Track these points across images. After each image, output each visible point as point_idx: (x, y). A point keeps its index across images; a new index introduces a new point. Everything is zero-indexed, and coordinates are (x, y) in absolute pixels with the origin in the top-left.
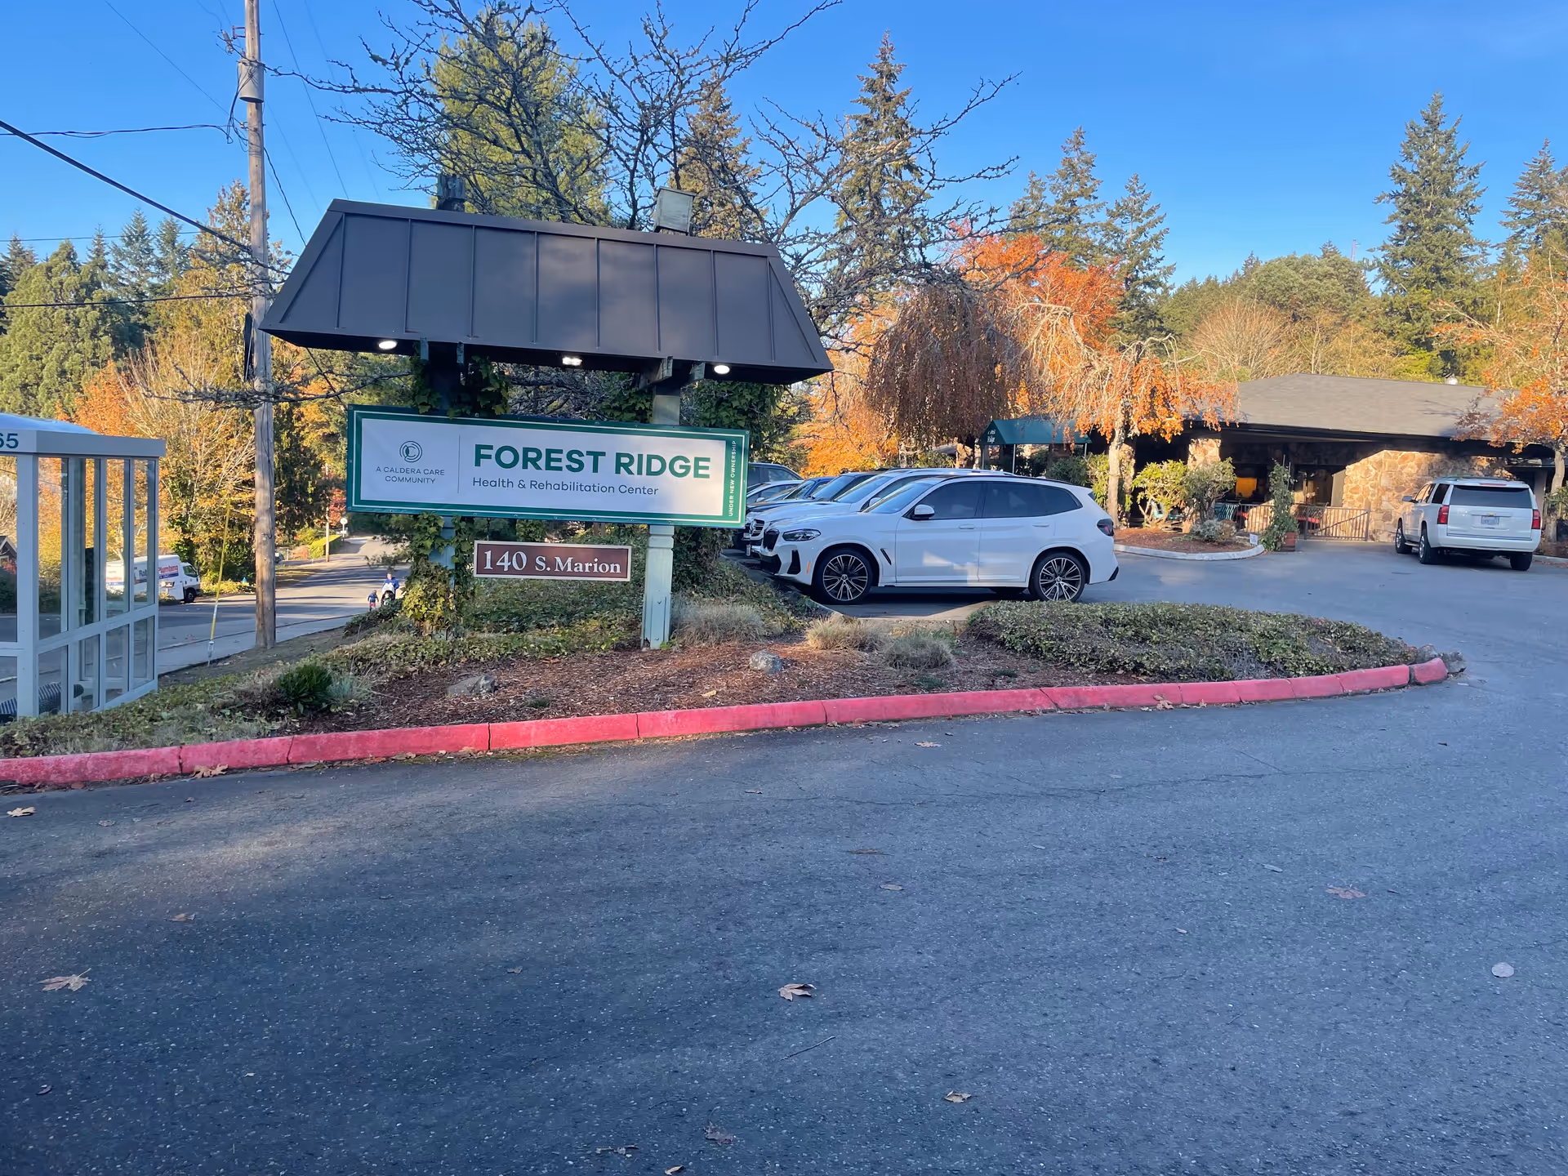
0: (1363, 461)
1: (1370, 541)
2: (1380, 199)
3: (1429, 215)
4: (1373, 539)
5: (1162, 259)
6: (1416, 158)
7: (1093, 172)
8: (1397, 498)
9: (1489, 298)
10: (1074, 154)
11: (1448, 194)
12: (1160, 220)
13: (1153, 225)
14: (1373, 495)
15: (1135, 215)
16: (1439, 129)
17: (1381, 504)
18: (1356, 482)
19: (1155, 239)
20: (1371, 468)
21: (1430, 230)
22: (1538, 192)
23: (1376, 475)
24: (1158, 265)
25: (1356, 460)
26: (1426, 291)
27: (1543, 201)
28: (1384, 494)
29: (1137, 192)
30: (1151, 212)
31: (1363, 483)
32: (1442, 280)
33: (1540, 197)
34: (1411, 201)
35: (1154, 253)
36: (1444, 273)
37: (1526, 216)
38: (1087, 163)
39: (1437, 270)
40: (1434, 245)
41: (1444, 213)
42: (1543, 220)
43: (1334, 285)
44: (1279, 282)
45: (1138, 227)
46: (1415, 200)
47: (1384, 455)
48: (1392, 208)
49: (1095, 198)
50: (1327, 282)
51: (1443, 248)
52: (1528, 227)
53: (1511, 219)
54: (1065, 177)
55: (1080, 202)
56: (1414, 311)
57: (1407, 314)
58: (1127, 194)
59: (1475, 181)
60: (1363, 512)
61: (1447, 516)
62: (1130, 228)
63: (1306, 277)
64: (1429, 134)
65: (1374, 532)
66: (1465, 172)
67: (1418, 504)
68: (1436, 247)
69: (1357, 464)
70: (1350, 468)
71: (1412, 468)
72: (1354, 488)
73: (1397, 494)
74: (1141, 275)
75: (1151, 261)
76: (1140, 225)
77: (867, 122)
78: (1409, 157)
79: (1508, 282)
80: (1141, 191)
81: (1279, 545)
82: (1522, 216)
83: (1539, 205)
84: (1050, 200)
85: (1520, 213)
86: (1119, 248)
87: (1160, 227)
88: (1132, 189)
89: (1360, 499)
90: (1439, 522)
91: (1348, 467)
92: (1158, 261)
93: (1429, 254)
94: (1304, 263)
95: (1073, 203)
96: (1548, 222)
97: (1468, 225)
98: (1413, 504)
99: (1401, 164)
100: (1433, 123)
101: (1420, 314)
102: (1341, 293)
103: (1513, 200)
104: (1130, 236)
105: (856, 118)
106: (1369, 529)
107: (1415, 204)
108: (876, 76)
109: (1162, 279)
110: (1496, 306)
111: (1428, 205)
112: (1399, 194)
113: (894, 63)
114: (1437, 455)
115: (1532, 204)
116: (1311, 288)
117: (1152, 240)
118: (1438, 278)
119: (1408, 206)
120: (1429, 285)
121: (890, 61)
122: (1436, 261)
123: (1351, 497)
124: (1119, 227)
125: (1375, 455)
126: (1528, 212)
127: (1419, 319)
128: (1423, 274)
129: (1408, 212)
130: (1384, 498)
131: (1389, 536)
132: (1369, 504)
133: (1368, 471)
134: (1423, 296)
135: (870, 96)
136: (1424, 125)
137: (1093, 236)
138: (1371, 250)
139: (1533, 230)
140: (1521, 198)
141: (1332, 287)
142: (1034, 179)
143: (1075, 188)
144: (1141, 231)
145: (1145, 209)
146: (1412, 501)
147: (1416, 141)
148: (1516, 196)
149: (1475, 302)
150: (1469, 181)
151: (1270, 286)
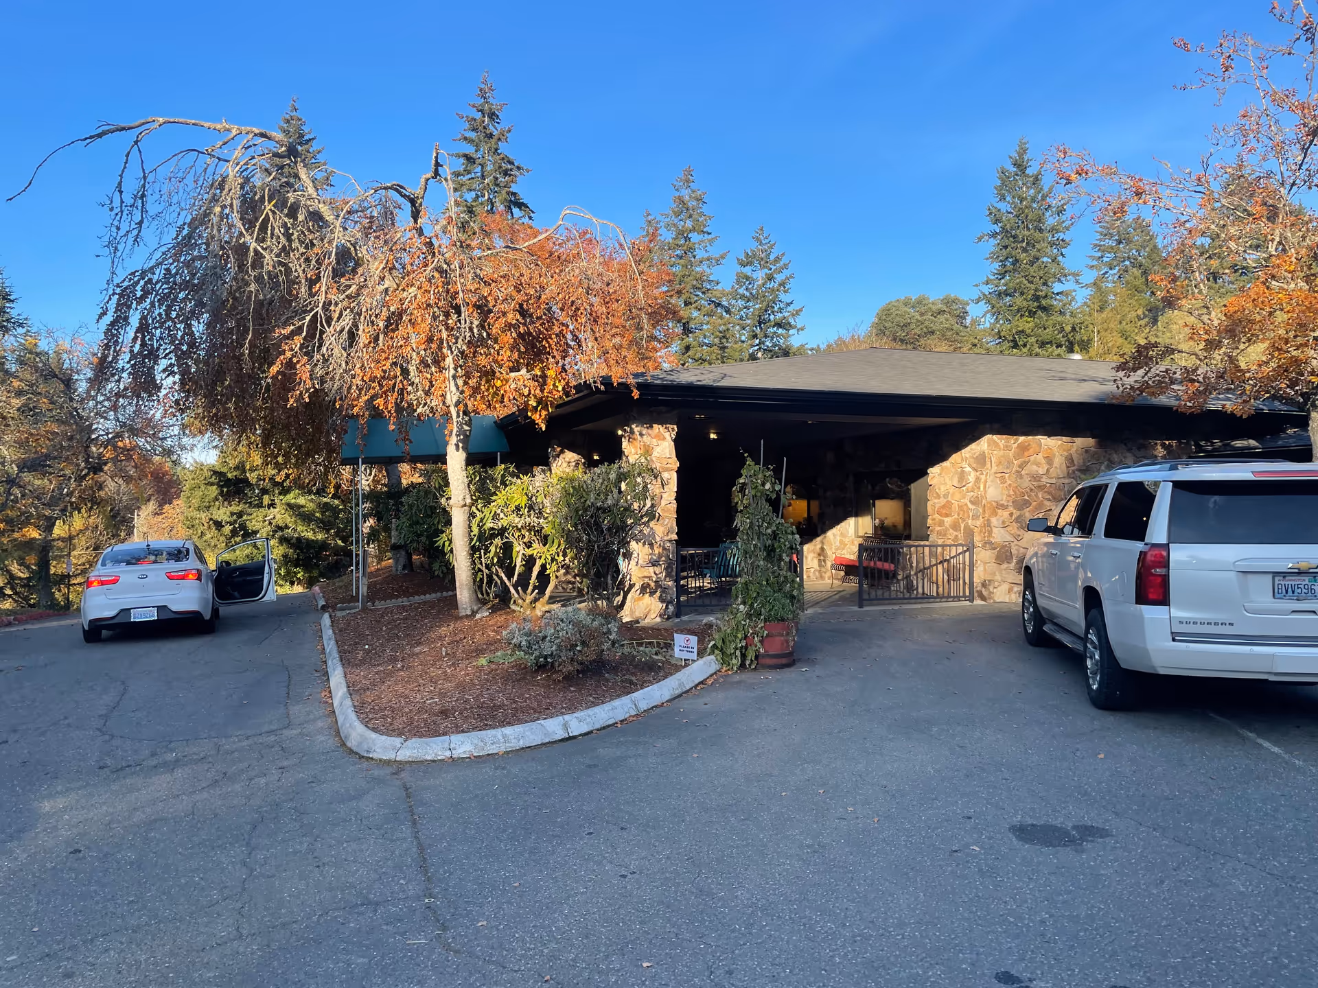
0: (955, 457)
1: (978, 602)
2: (980, 239)
3: (1025, 250)
4: (983, 598)
5: (791, 303)
6: (1008, 199)
7: (705, 209)
8: (1018, 520)
9: (1086, 323)
10: (685, 194)
11: (1041, 230)
12: (785, 267)
13: (780, 271)
14: (976, 517)
15: (764, 263)
16: (1027, 172)
17: (990, 532)
18: (946, 496)
19: (783, 284)
20: (968, 469)
21: (1027, 264)
22: (1117, 237)
23: (978, 480)
24: (789, 309)
25: (944, 458)
26: (1029, 319)
27: (1121, 246)
28: (995, 513)
29: (764, 242)
30: (777, 259)
31: (958, 496)
32: (1044, 309)
33: (1120, 242)
34: (1008, 237)
35: (782, 296)
36: (1044, 302)
37: (1108, 260)
38: (697, 200)
39: (1036, 298)
40: (1032, 276)
41: (1039, 248)
42: (1124, 261)
43: (947, 320)
44: (898, 319)
45: (766, 274)
46: (1011, 236)
47: (989, 445)
48: (991, 245)
49: (709, 234)
50: (941, 318)
51: (1041, 278)
52: (1111, 269)
53: (1095, 263)
54: (677, 214)
55: (695, 237)
56: (1020, 338)
57: (1014, 341)
58: (754, 245)
59: (1064, 218)
60: (960, 549)
61: (1165, 579)
62: (760, 275)
63: (922, 314)
64: (1018, 178)
65: (984, 585)
66: (1054, 209)
67: (1064, 539)
68: (1035, 277)
69: (945, 464)
70: (934, 471)
71: (1038, 464)
72: (943, 507)
73: (1016, 513)
74: (772, 317)
75: (782, 305)
76: (768, 272)
77: (469, 158)
78: (1003, 198)
79: (1101, 309)
80: (767, 241)
81: (751, 655)
82: (1105, 259)
83: (1118, 249)
84: (667, 236)
85: (1102, 257)
86: (751, 293)
87: (786, 273)
88: (758, 239)
89: (955, 526)
90: (1142, 599)
91: (930, 470)
92: (788, 304)
93: (1028, 285)
94: (919, 303)
95: (687, 239)
96: (1127, 263)
97: (1060, 258)
98: (1050, 539)
99: (996, 205)
100: (1020, 166)
101: (1025, 340)
102: (954, 327)
103: (1096, 245)
104: (760, 282)
105: (458, 156)
106: (976, 580)
107: (1011, 239)
108: (478, 116)
109: (791, 320)
110: (1093, 331)
111: (1023, 241)
112: (997, 233)
113: (495, 102)
114: (1080, 441)
115: (1112, 248)
116: (927, 323)
117: (780, 285)
118: (1039, 307)
119: (1006, 242)
120: (1032, 314)
121: (491, 100)
122: (1036, 291)
123: (941, 523)
124: (749, 274)
125: (973, 446)
126: (1109, 255)
127: (1025, 345)
128: (1025, 303)
129: (1006, 247)
130: (994, 521)
131: (1010, 590)
132: (970, 533)
133: (962, 476)
134: (1027, 324)
135: (473, 135)
136: (1013, 169)
137: (708, 270)
138: (977, 286)
139: (1115, 271)
140: (1102, 243)
141: (945, 321)
142: (650, 218)
143: (689, 224)
144: (770, 278)
145: (772, 257)
146: (1049, 530)
147: (1006, 185)
148: (1098, 242)
149: (1074, 329)
150: (1058, 218)
151: (890, 323)
